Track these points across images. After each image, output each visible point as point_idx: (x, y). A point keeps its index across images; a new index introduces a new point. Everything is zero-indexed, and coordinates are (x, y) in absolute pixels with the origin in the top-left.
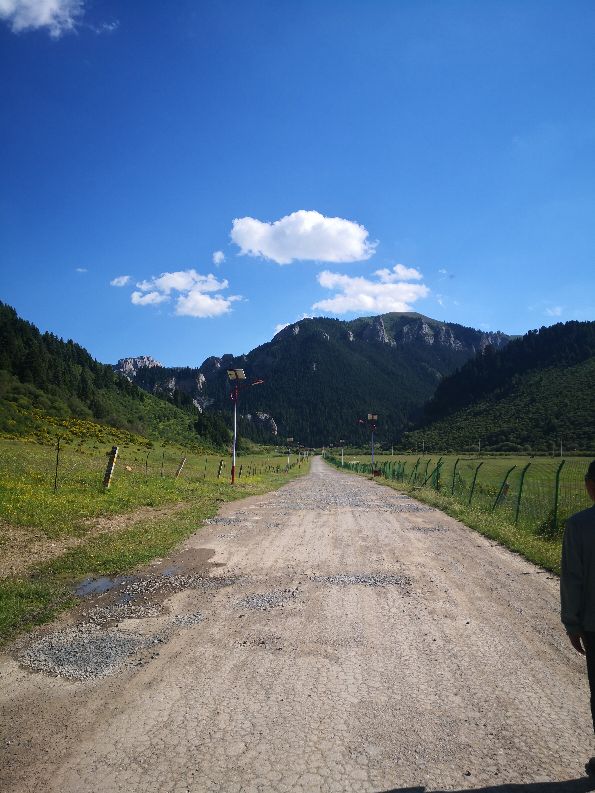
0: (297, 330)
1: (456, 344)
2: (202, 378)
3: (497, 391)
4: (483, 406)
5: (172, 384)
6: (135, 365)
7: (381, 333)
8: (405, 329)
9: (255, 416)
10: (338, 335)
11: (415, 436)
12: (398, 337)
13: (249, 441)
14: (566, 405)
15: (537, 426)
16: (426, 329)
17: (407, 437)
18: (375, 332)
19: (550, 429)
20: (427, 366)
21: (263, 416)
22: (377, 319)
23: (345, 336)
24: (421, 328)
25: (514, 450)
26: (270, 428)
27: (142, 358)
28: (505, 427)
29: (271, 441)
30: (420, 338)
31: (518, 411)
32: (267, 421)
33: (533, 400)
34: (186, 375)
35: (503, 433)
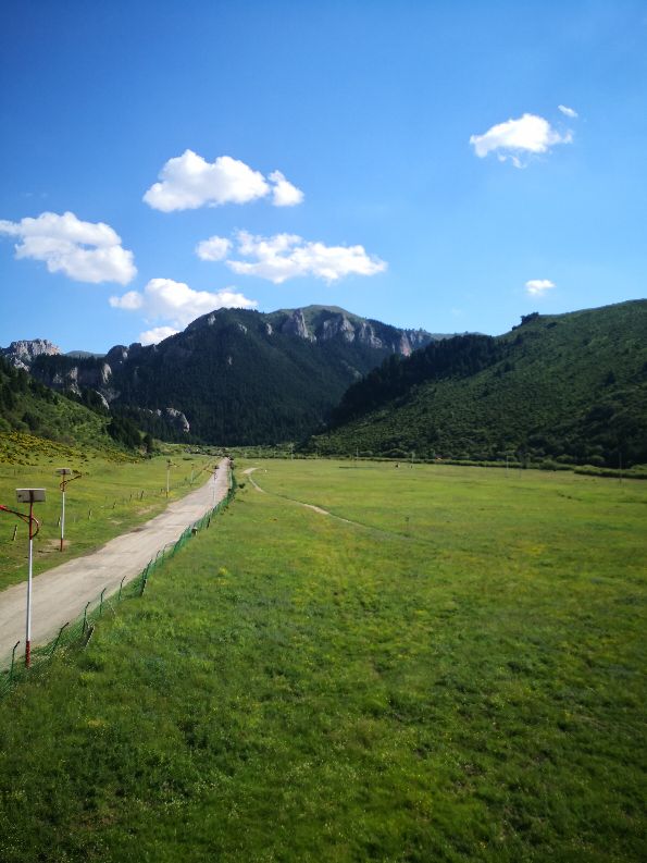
0: (213, 320)
1: (375, 342)
2: (108, 369)
3: (397, 399)
4: (383, 413)
5: (74, 374)
6: (30, 349)
7: (300, 328)
8: (326, 324)
9: (165, 412)
10: (257, 327)
11: (322, 440)
12: (319, 331)
13: (159, 441)
14: (451, 416)
15: (424, 435)
16: (347, 325)
17: (314, 440)
18: (294, 326)
19: (433, 438)
20: (346, 364)
21: (174, 412)
22: (297, 312)
23: (263, 329)
24: (341, 323)
25: (401, 456)
26: (180, 425)
27: (37, 341)
28: (398, 435)
29: (182, 439)
30: (340, 335)
31: (411, 420)
32: (179, 417)
33: (425, 411)
34: (89, 364)
35: (394, 440)
